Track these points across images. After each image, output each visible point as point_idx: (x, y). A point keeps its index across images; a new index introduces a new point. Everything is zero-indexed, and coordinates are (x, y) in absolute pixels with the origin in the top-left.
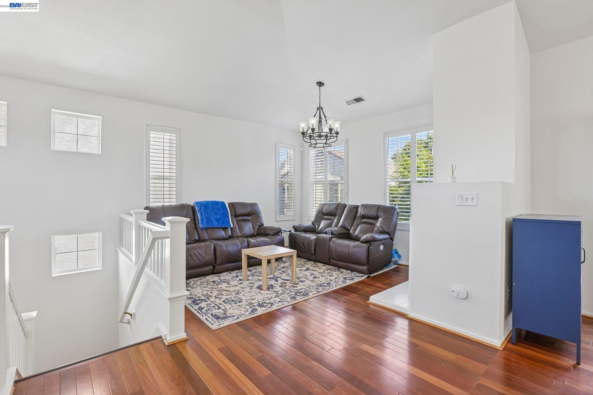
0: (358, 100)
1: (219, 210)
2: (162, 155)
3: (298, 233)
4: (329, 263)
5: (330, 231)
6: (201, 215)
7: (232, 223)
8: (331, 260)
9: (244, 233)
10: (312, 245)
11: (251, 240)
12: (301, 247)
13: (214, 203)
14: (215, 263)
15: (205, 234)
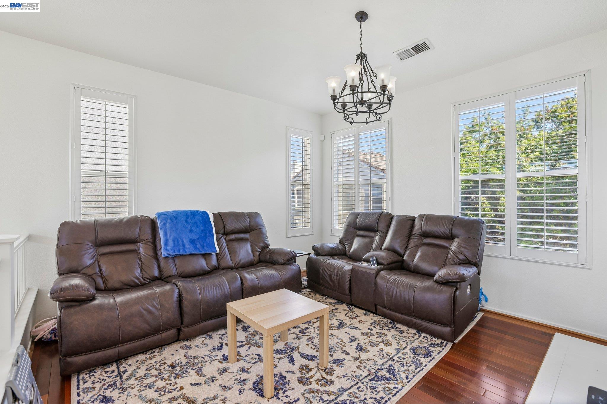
0: (418, 49)
1: (197, 227)
2: (102, 137)
3: (320, 258)
4: (374, 311)
5: (374, 258)
6: (166, 234)
7: (218, 246)
8: (378, 307)
9: (238, 260)
10: (345, 280)
11: (247, 275)
12: (327, 280)
13: (189, 214)
14: (179, 323)
15: (172, 265)
